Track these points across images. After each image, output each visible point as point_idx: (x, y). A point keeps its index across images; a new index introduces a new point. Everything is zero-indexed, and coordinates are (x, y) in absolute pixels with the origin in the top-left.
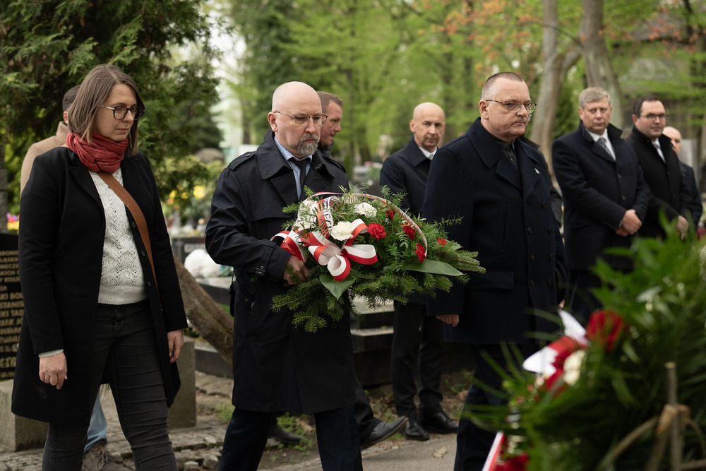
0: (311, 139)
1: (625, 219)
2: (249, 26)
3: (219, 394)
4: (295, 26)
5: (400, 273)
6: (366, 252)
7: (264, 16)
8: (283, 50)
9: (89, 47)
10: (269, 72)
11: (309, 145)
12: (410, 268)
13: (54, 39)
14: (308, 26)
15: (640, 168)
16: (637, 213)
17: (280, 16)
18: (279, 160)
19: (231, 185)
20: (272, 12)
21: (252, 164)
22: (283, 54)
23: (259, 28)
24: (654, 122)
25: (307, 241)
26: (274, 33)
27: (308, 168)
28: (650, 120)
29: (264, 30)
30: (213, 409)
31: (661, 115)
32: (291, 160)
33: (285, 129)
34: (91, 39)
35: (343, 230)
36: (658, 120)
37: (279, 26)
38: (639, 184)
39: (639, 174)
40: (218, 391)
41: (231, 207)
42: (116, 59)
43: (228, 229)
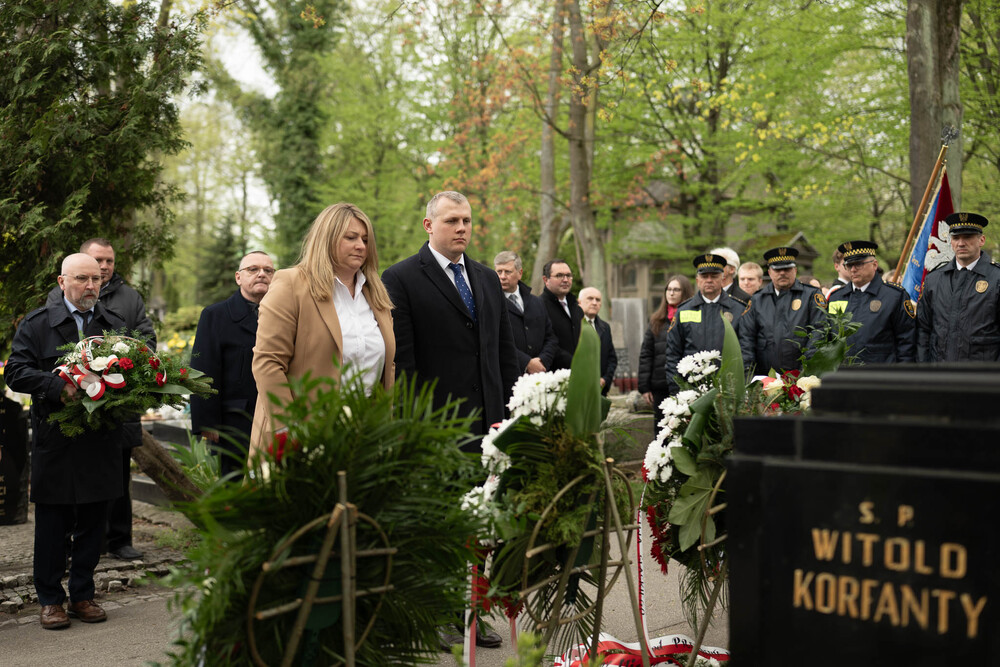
0: (90, 295)
1: (529, 365)
2: (277, 185)
3: (163, 523)
4: (318, 186)
5: (143, 395)
6: (116, 379)
7: (292, 176)
8: (309, 208)
9: (39, 210)
10: (296, 229)
11: (89, 300)
12: (153, 390)
13: (9, 202)
14: (333, 186)
15: (550, 321)
16: (541, 361)
17: (306, 177)
18: (65, 312)
19: (26, 332)
20: (298, 173)
21: (44, 316)
22: (309, 212)
23: (286, 187)
24: (562, 281)
25: (73, 371)
26: (301, 192)
27: (90, 319)
28: (560, 279)
29: (292, 190)
30: (152, 537)
31: (568, 275)
32: (76, 312)
33: (70, 287)
34: (41, 203)
35: (99, 364)
36: (566, 279)
37: (306, 186)
38: (548, 335)
39: (547, 328)
40: (162, 520)
41: (25, 348)
42: (62, 221)
43: (20, 365)
